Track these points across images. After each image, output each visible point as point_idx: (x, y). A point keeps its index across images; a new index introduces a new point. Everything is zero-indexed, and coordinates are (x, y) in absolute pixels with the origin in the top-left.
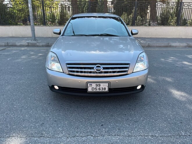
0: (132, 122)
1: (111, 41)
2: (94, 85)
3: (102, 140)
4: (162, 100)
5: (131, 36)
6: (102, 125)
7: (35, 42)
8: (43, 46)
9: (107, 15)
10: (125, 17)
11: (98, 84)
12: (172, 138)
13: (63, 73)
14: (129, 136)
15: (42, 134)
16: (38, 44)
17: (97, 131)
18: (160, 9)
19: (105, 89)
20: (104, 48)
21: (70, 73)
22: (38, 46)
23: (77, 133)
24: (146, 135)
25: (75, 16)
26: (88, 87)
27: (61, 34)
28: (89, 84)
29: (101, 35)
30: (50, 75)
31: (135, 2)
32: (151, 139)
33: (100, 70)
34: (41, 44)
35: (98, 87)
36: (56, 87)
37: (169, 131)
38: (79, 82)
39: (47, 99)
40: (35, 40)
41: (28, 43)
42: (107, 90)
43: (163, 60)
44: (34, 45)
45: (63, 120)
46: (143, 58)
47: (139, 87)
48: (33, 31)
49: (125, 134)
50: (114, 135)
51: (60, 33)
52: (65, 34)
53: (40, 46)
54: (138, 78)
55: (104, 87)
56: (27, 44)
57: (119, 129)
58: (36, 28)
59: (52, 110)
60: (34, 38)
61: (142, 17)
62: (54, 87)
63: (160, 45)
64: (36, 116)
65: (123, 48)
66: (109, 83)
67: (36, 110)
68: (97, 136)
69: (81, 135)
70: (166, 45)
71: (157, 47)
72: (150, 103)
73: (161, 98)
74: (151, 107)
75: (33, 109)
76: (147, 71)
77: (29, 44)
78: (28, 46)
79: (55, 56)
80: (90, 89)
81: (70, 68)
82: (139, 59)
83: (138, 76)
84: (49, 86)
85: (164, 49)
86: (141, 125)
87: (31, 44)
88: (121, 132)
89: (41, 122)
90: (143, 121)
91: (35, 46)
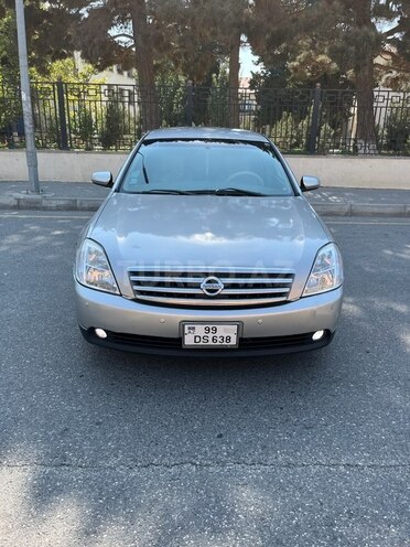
0: (298, 428)
1: (247, 207)
2: (200, 330)
3: (220, 475)
4: (379, 370)
5: (299, 195)
6: (220, 436)
7: (39, 197)
8: (58, 209)
9: (236, 133)
10: (287, 125)
11: (211, 327)
12: (398, 470)
13: (121, 295)
14: (289, 465)
15: (64, 458)
16: (45, 203)
17: (206, 452)
18: (384, 109)
19: (229, 339)
20: (229, 226)
21: (139, 297)
22: (45, 209)
23: (155, 455)
24: (332, 462)
25: (151, 135)
26: (184, 334)
27: (115, 187)
28: (186, 326)
29: (221, 193)
30: (86, 301)
31: (314, 92)
32: (345, 474)
33: (216, 291)
34: (54, 204)
35: (211, 335)
36: (101, 333)
37: (392, 453)
38: (163, 320)
39: (76, 364)
40: (37, 190)
41: (19, 200)
42: (234, 341)
43: (389, 252)
44: (33, 207)
45: (119, 421)
46: (329, 257)
47: (318, 335)
48: (33, 165)
49: (280, 459)
50: (250, 462)
51: (110, 184)
52: (125, 187)
53: (51, 209)
54: (314, 313)
55: (227, 335)
56: (16, 203)
57: (264, 447)
58: (41, 157)
59: (88, 392)
60: (36, 184)
61: (333, 127)
62: (95, 333)
63: (381, 211)
64: (47, 410)
65: (280, 226)
66: (240, 324)
67: (47, 393)
68: (207, 465)
69: (166, 460)
70: (398, 210)
71: (374, 215)
72: (347, 376)
73: (376, 363)
74: (349, 388)
75: (39, 389)
76: (338, 294)
77: (22, 203)
78: (18, 207)
79: (101, 250)
80: (189, 340)
81: (138, 283)
82: (318, 261)
83: (315, 308)
84: (81, 329)
85: (394, 222)
86: (320, 438)
87: (28, 201)
88: (267, 454)
89: (62, 427)
90: (326, 425)
91: (37, 209)
